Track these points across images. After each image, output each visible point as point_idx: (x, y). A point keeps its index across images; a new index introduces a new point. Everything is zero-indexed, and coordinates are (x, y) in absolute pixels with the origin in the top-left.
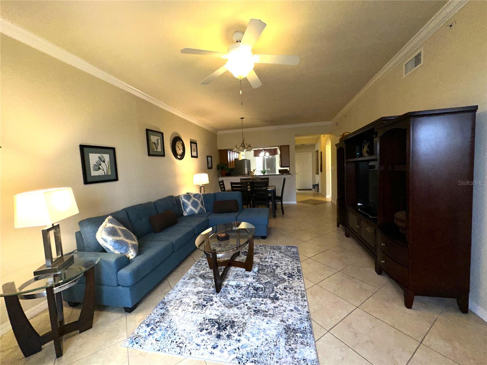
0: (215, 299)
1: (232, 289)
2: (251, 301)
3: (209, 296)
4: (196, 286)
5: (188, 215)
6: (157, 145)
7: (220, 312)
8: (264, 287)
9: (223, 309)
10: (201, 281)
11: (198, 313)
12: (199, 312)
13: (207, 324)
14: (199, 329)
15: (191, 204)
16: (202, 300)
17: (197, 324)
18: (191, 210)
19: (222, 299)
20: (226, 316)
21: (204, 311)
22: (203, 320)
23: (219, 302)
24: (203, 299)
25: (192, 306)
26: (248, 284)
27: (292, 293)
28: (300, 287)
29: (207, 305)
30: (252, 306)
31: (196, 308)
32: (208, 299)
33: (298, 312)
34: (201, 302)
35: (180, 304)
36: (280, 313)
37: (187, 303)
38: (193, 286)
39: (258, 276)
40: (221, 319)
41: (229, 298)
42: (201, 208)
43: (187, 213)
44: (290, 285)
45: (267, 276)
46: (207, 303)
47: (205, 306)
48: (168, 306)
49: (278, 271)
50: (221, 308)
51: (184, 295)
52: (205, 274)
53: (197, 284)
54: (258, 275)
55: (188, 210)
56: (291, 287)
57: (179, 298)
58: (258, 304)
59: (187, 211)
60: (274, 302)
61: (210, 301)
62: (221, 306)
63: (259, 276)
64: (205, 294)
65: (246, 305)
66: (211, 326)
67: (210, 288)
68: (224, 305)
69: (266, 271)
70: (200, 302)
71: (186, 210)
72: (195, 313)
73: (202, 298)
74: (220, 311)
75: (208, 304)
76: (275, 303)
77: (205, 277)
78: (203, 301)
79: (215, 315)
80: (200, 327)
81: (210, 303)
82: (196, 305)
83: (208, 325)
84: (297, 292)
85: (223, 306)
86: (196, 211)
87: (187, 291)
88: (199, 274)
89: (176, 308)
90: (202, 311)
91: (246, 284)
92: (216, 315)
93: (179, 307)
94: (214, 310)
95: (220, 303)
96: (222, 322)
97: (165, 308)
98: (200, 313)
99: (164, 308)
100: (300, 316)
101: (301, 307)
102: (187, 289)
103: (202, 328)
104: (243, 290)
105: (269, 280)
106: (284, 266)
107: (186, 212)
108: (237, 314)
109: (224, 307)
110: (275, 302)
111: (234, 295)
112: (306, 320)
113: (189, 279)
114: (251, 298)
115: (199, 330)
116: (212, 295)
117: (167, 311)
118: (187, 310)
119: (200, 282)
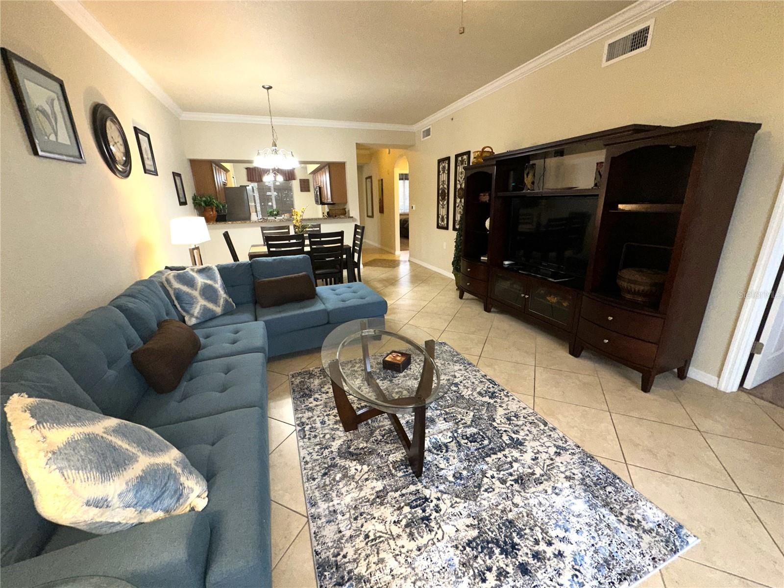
0: (427, 493)
1: (436, 456)
2: (489, 465)
3: (411, 493)
4: (357, 482)
5: (198, 321)
6: (54, 124)
7: (469, 516)
8: (480, 430)
9: (466, 505)
10: (359, 467)
11: (431, 542)
12: (432, 540)
13: (476, 557)
14: (474, 575)
15: (200, 294)
16: (407, 509)
17: (460, 570)
18: (205, 310)
19: (442, 487)
20: (487, 518)
21: (440, 532)
22: (458, 552)
23: (442, 495)
24: (406, 505)
25: (405, 536)
26: (450, 434)
27: (526, 422)
28: (524, 409)
29: (430, 515)
30: (504, 475)
31: (416, 535)
32: (416, 500)
33: (568, 453)
34: (410, 513)
35: (369, 544)
36: (551, 467)
37: (386, 534)
38: (352, 486)
39: (447, 413)
40: (487, 531)
41: (451, 479)
42: (226, 301)
43: (197, 318)
44: (509, 411)
45: (459, 407)
46: (424, 511)
47: (427, 519)
48: (350, 567)
49: (466, 393)
50: (461, 506)
51: (356, 519)
52: (349, 448)
53: (357, 478)
54: (445, 411)
55: (196, 311)
56: (513, 414)
57: (352, 533)
58: (507, 466)
59: (196, 314)
60: (521, 450)
61: (424, 503)
62: (456, 502)
63: (449, 413)
64: (399, 493)
65: (493, 477)
66: (487, 557)
67: (392, 474)
68: (457, 496)
69: (448, 398)
70: (409, 516)
71: (191, 312)
72: (426, 546)
73: (402, 504)
74: (465, 513)
75: (428, 510)
76: (526, 452)
77: (356, 454)
78: (413, 510)
79: (467, 529)
80: (471, 572)
81: (429, 506)
82: (407, 526)
83: (479, 558)
84: (529, 418)
85: (458, 500)
86: (218, 310)
87: (353, 504)
88: (332, 452)
89: (374, 559)
90: (433, 533)
91: (448, 437)
92: (468, 526)
93: (378, 553)
94: (453, 518)
95: (445, 496)
96: (494, 533)
97: (346, 578)
98: (435, 540)
99: (343, 578)
100: (576, 457)
101: (560, 441)
102: (348, 500)
103: (476, 571)
104: (456, 450)
105: (472, 414)
106: (464, 382)
107: (192, 315)
108: (500, 504)
109: (463, 501)
110: (525, 450)
111: (451, 468)
112: (589, 459)
113: (325, 474)
114: (483, 459)
115: (477, 580)
116: (412, 488)
117: (360, 582)
118: (403, 550)
119: (356, 469)
